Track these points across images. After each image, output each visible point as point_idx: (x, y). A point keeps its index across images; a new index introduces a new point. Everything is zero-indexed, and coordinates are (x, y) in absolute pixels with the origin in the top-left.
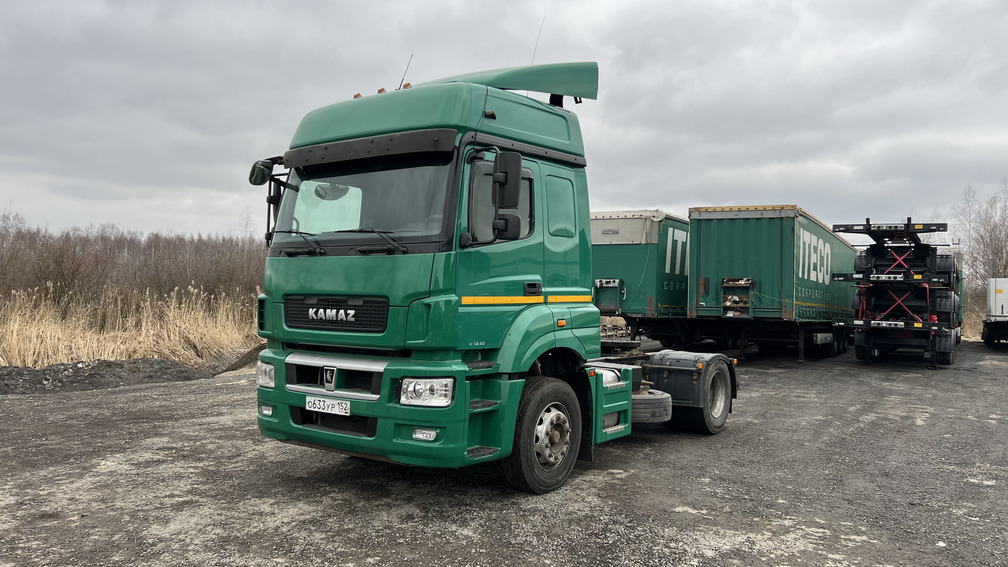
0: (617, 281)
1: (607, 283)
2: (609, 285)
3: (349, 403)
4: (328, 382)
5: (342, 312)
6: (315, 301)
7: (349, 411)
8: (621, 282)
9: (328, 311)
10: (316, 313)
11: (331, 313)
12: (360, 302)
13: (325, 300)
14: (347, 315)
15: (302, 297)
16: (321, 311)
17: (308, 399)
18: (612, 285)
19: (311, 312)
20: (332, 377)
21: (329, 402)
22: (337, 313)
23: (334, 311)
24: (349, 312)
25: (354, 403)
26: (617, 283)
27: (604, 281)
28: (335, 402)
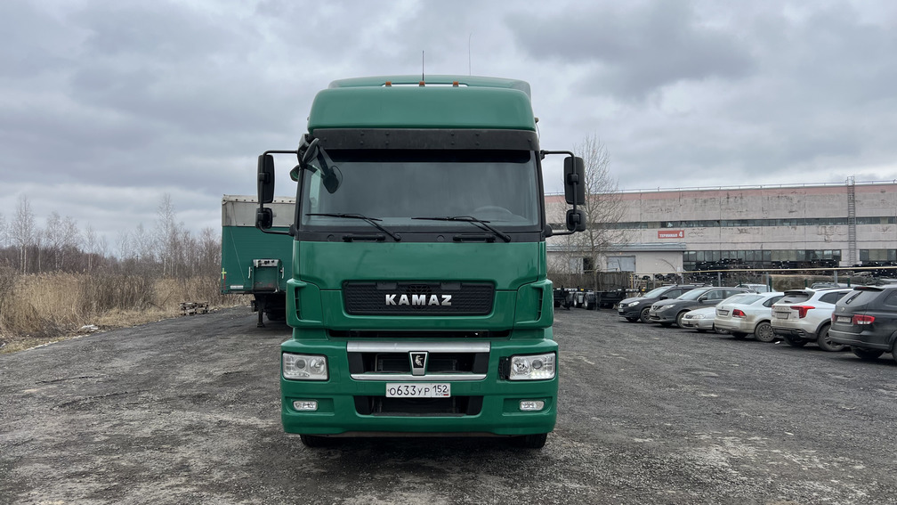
0: (276, 261)
1: (266, 263)
2: (268, 265)
3: (449, 386)
4: (416, 366)
5: (434, 297)
6: (393, 287)
7: (449, 393)
8: (280, 262)
9: (415, 297)
10: (397, 299)
11: (419, 299)
12: (457, 287)
13: (409, 286)
14: (441, 300)
15: (374, 284)
16: (404, 297)
17: (389, 386)
18: (270, 265)
19: (389, 298)
20: (423, 361)
21: (419, 386)
22: (428, 299)
23: (423, 297)
24: (443, 296)
25: (454, 384)
26: (276, 263)
27: (263, 261)
28: (430, 386)
